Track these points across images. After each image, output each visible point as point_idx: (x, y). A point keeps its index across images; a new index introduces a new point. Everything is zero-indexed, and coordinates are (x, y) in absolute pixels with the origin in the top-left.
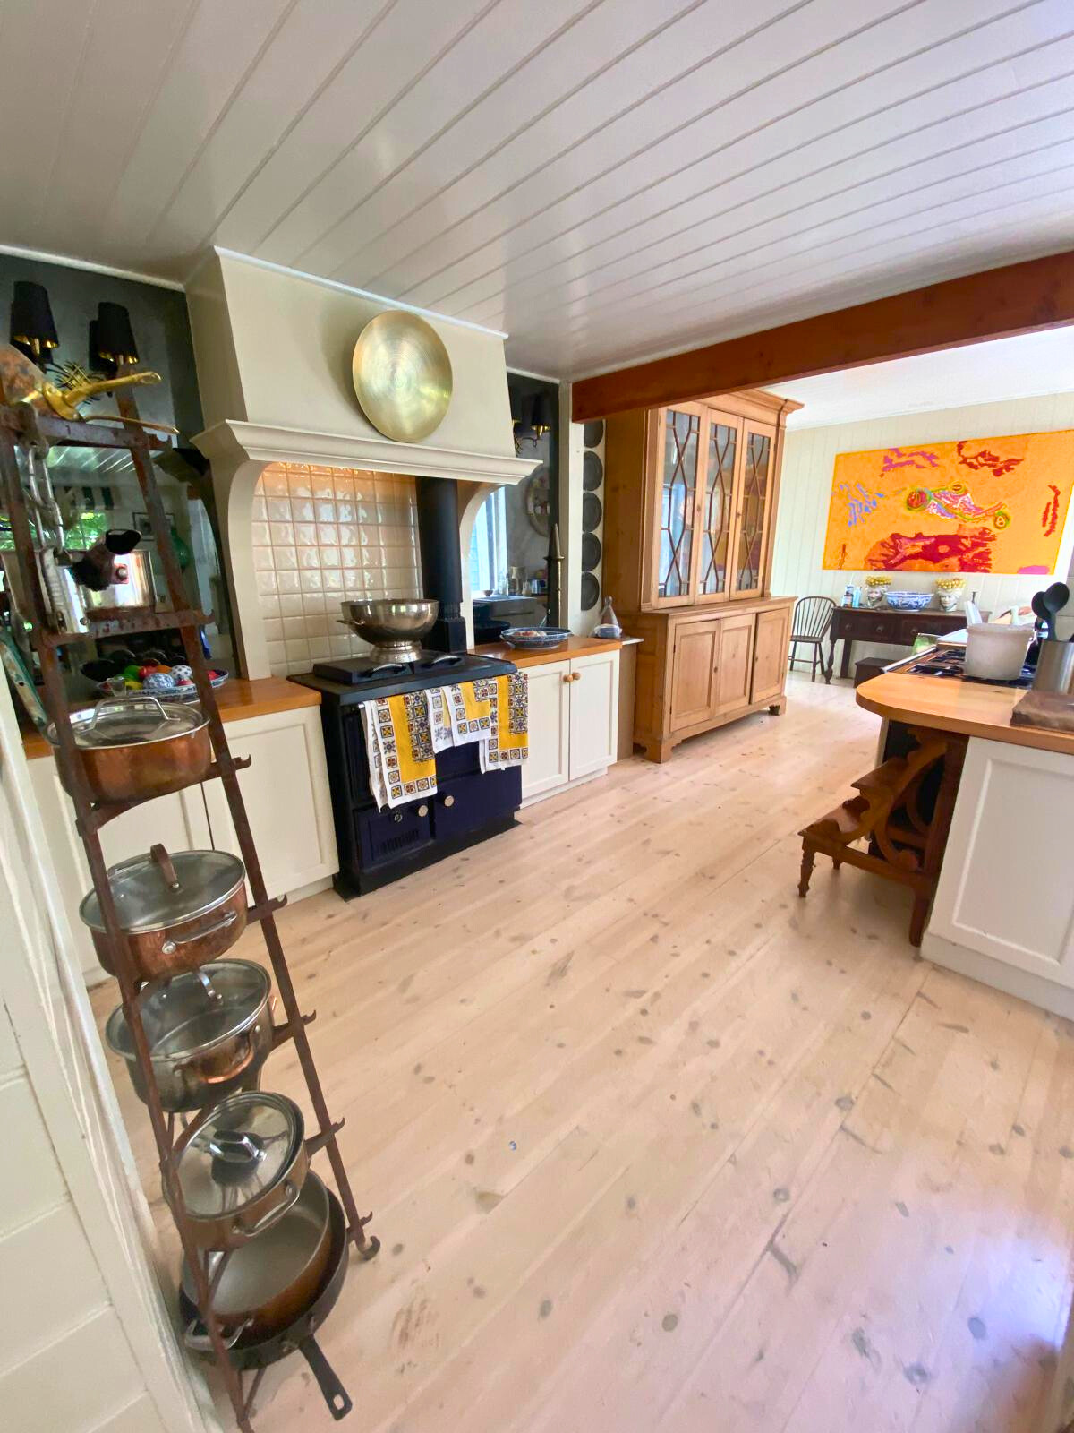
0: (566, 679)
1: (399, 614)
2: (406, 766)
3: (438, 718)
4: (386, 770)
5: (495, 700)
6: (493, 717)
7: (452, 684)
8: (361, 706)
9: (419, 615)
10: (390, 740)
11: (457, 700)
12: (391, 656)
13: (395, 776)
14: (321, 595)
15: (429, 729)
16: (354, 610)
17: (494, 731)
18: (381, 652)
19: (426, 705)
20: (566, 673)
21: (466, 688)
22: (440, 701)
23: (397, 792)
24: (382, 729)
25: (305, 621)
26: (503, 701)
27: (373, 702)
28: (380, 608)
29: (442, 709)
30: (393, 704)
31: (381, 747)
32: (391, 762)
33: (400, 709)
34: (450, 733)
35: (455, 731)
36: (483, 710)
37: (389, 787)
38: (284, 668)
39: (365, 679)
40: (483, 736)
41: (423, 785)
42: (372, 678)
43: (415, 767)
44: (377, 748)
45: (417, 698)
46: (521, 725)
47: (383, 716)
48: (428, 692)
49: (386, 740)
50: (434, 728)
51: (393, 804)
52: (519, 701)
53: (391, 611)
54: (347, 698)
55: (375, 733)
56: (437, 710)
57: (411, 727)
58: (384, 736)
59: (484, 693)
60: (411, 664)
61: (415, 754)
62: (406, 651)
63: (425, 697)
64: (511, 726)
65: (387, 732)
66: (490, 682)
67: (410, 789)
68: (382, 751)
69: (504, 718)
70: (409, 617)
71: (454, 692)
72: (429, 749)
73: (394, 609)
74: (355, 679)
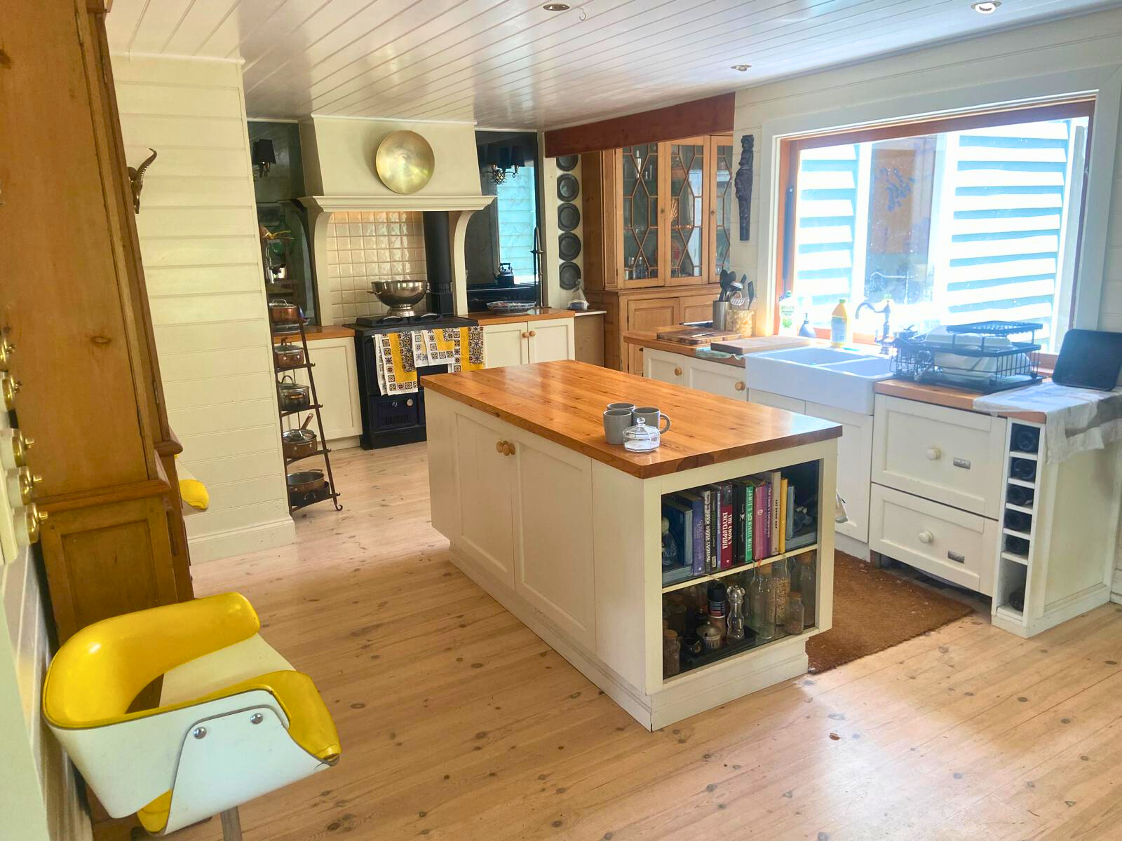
0: (524, 336)
1: (403, 289)
2: (399, 373)
3: (419, 347)
4: (387, 374)
5: (459, 341)
6: (457, 352)
7: (430, 329)
8: (373, 337)
9: (414, 289)
10: (389, 357)
11: (432, 338)
12: (398, 313)
13: (392, 378)
14: (365, 278)
15: (412, 353)
16: (378, 285)
17: (457, 360)
18: (393, 310)
19: (411, 340)
20: (524, 330)
21: (438, 332)
22: (420, 338)
23: (393, 387)
24: (385, 350)
25: (355, 293)
26: (464, 342)
27: (380, 335)
28: (392, 285)
29: (422, 343)
30: (392, 337)
31: (384, 360)
32: (390, 370)
33: (396, 341)
34: (426, 357)
35: (430, 357)
36: (449, 347)
37: (388, 384)
38: (341, 320)
39: (379, 325)
40: (450, 361)
41: (409, 386)
42: (382, 324)
43: (404, 374)
44: (382, 361)
45: (406, 335)
46: (477, 358)
47: (385, 343)
48: (413, 333)
49: (387, 357)
50: (415, 353)
51: (390, 393)
52: (477, 344)
53: (397, 287)
54: (367, 332)
55: (380, 352)
56: (417, 343)
57: (402, 351)
58: (385, 354)
59: (450, 336)
60: (408, 318)
61: (404, 367)
62: (407, 310)
63: (411, 335)
64: (471, 358)
65: (387, 352)
66: (454, 330)
67: (401, 387)
68: (385, 363)
69: (465, 353)
70: (408, 290)
71: (430, 334)
72: (412, 365)
73: (399, 285)
74: (373, 325)
